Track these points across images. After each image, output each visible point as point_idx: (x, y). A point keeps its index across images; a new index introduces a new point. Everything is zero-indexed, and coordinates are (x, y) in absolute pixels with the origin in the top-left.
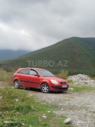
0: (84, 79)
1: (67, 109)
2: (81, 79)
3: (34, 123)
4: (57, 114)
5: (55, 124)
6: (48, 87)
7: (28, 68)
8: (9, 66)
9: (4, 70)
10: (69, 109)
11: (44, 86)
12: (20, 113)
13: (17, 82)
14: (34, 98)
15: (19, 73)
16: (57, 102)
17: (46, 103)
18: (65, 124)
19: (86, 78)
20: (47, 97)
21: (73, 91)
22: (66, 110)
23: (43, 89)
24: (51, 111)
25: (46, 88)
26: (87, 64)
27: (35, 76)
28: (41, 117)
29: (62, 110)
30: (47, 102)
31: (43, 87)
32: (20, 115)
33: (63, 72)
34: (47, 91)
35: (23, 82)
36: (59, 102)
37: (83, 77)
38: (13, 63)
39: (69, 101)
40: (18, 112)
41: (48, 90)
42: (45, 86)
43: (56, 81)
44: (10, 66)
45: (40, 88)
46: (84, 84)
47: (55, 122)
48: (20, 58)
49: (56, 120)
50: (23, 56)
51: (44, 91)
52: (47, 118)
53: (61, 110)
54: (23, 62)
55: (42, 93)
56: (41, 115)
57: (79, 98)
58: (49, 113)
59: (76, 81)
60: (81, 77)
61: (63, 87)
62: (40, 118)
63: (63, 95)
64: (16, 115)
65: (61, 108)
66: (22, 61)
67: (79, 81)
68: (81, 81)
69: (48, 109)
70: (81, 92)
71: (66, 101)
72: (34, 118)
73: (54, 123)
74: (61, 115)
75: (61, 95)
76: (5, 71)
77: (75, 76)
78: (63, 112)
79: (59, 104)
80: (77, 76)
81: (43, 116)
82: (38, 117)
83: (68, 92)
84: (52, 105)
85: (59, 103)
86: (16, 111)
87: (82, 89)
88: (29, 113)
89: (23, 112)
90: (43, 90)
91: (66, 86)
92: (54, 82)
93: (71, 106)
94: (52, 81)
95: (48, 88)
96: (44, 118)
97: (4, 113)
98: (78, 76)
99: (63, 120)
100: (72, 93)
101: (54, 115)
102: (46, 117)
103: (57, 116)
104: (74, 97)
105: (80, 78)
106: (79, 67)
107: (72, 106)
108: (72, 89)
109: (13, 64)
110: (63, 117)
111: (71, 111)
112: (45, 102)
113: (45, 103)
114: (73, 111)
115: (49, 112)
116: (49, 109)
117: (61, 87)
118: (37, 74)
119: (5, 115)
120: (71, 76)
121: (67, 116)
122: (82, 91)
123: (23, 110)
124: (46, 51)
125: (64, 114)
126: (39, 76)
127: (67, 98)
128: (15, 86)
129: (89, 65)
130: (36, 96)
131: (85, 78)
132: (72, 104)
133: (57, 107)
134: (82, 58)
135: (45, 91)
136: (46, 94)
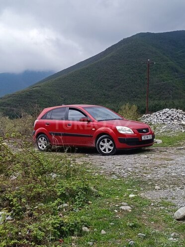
0: (176, 117)
1: (168, 186)
2: (170, 118)
3: (108, 225)
4: (150, 198)
5: (156, 222)
6: (111, 142)
7: (63, 106)
8: (13, 107)
9: (4, 116)
10: (170, 184)
11: (104, 142)
12: (70, 204)
13: (43, 138)
14: (88, 169)
15: (45, 118)
16: (140, 172)
17: (118, 177)
18: (178, 220)
19: (181, 116)
20: (113, 163)
21: (162, 145)
22: (165, 188)
23: (102, 146)
24: (136, 193)
25: (107, 146)
26: (174, 87)
27: (80, 121)
28: (118, 209)
29: (159, 190)
30: (118, 173)
31: (101, 143)
32: (72, 210)
33: (127, 108)
34: (109, 150)
35: (61, 137)
36: (145, 171)
37: (172, 115)
38: (21, 99)
39: (165, 167)
40: (66, 203)
41: (112, 148)
42: (106, 140)
43: (128, 129)
44: (16, 107)
45: (94, 145)
46: (181, 128)
47: (155, 217)
48: (34, 89)
49: (154, 212)
50: (40, 82)
51: (105, 150)
52: (133, 209)
53: (156, 190)
54: (41, 95)
55: (101, 157)
56: (117, 205)
57: (182, 158)
58: (133, 198)
59: (159, 123)
60: (170, 115)
61: (143, 138)
62: (116, 211)
63: (146, 156)
64: (64, 210)
65: (153, 185)
66: (38, 93)
67: (166, 123)
68: (169, 122)
69: (126, 188)
70: (180, 145)
71: (158, 169)
72: (105, 213)
73: (152, 220)
74: (160, 200)
75: (143, 156)
76: (7, 118)
77: (157, 113)
78: (163, 194)
79: (145, 177)
80: (161, 113)
81: (122, 207)
82: (112, 210)
83: (154, 148)
84: (132, 180)
85: (145, 173)
86: (61, 201)
87: (180, 140)
88: (90, 202)
89: (77, 202)
90: (102, 149)
91: (150, 137)
92: (123, 131)
93: (173, 177)
94: (118, 128)
95: (111, 145)
96: (127, 211)
97: (36, 207)
98: (163, 112)
99: (169, 211)
100: (162, 149)
101: (145, 202)
102: (129, 207)
103: (152, 204)
104: (171, 157)
105: (168, 117)
106: (157, 94)
107: (175, 178)
108: (159, 141)
109: (21, 101)
110: (167, 205)
111: (178, 189)
112: (114, 174)
113: (114, 177)
114: (181, 189)
115: (131, 196)
116: (128, 190)
117: (140, 140)
118: (84, 116)
119: (39, 211)
120: (147, 115)
121: (174, 202)
122: (182, 143)
123: (76, 198)
124: (87, 69)
125: (166, 199)
126: (89, 121)
127: (158, 163)
128: (41, 145)
129: (178, 89)
130: (91, 164)
131: (178, 117)
132: (173, 174)
133: (145, 183)
134: (161, 75)
135: (107, 152)
136: (110, 157)
